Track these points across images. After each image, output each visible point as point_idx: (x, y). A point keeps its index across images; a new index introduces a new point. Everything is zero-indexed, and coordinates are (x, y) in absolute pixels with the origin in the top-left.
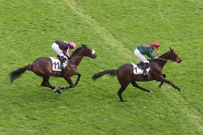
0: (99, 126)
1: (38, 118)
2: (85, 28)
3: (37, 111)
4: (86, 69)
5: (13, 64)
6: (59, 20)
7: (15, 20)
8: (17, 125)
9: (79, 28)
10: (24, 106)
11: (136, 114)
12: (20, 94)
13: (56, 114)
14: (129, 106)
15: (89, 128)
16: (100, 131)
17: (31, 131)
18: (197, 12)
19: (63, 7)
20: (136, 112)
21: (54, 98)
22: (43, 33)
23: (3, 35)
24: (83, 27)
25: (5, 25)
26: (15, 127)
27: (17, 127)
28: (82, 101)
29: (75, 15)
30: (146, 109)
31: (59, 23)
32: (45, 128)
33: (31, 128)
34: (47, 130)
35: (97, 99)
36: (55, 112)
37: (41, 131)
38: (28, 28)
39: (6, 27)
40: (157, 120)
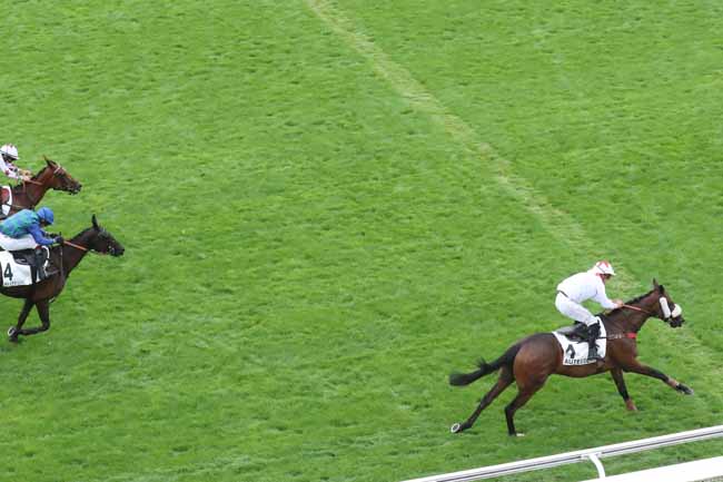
0: (385, 308)
1: (234, 289)
2: (352, 65)
3: (232, 271)
4: (353, 167)
5: (174, 154)
6: (288, 47)
7: (179, 46)
8: (182, 306)
9: (337, 64)
10: (200, 259)
11: (476, 279)
12: (191, 229)
13: (280, 279)
14: (458, 258)
15: (359, 313)
16: (389, 320)
17: (218, 320)
18: (626, 25)
19: (298, 12)
20: (476, 273)
21: (275, 240)
22: (248, 77)
23: (150, 83)
24: (348, 64)
25: (156, 58)
26: (177, 311)
27: (181, 310)
28: (344, 248)
29: (328, 34)
30: (502, 266)
31: (288, 52)
32: (252, 313)
33: (217, 313)
34: (255, 317)
35: (380, 241)
36: (277, 275)
37: (242, 320)
38: (211, 65)
39: (157, 62)
40: (528, 293)
